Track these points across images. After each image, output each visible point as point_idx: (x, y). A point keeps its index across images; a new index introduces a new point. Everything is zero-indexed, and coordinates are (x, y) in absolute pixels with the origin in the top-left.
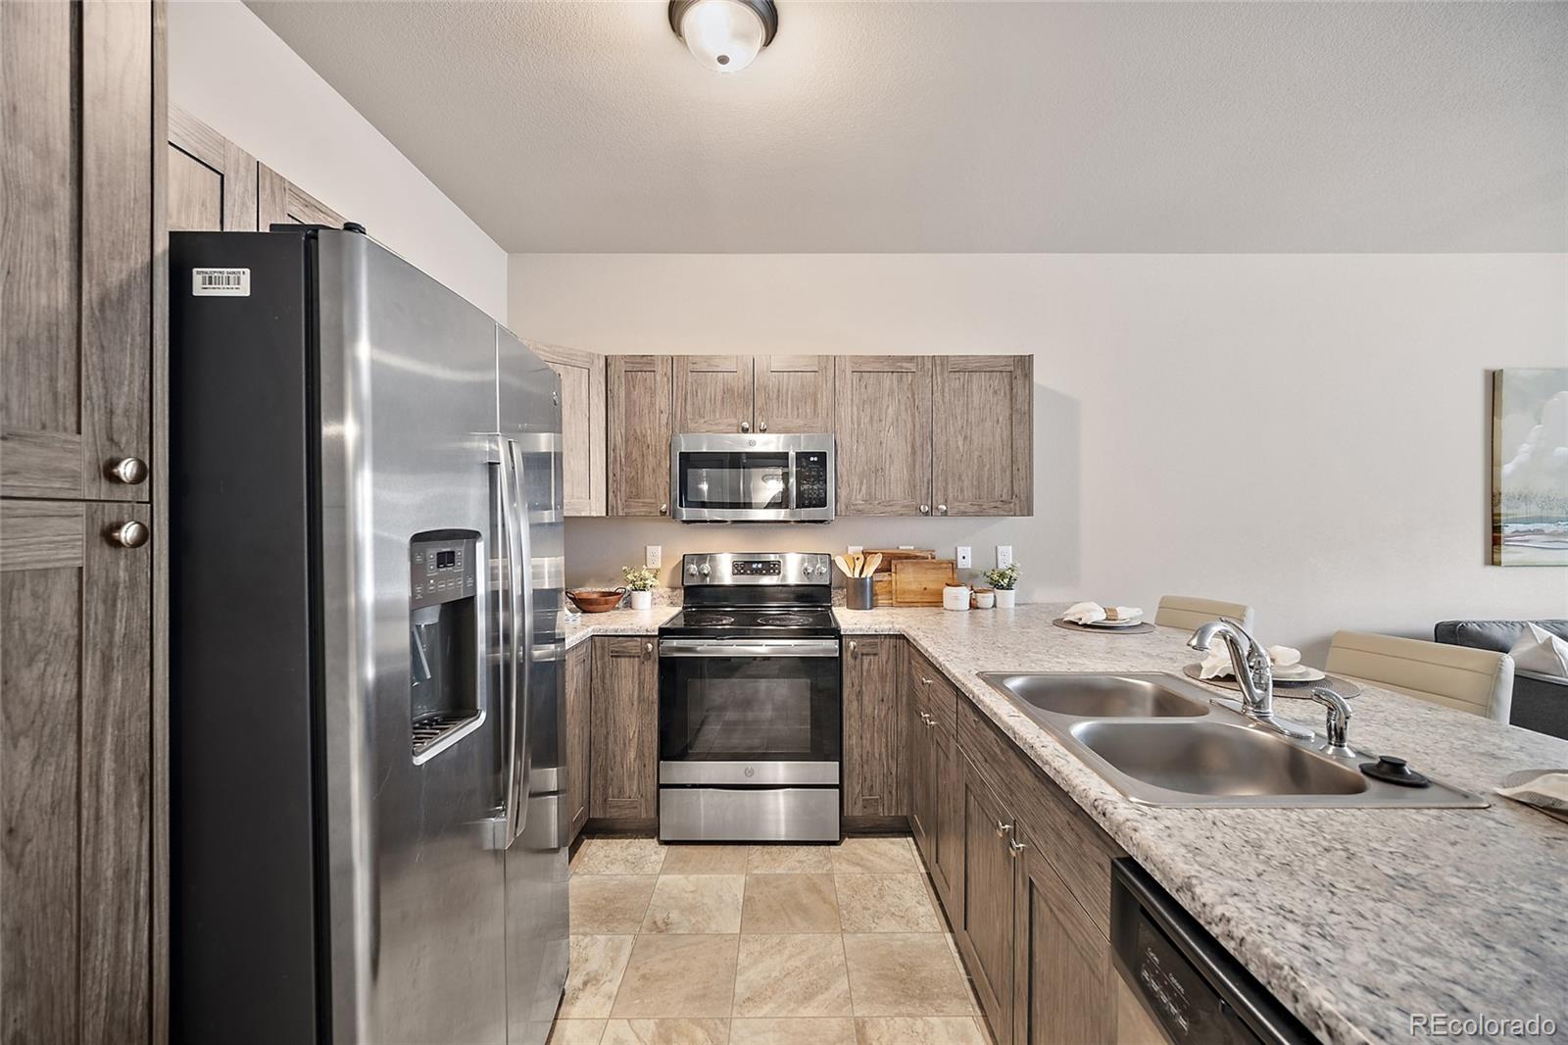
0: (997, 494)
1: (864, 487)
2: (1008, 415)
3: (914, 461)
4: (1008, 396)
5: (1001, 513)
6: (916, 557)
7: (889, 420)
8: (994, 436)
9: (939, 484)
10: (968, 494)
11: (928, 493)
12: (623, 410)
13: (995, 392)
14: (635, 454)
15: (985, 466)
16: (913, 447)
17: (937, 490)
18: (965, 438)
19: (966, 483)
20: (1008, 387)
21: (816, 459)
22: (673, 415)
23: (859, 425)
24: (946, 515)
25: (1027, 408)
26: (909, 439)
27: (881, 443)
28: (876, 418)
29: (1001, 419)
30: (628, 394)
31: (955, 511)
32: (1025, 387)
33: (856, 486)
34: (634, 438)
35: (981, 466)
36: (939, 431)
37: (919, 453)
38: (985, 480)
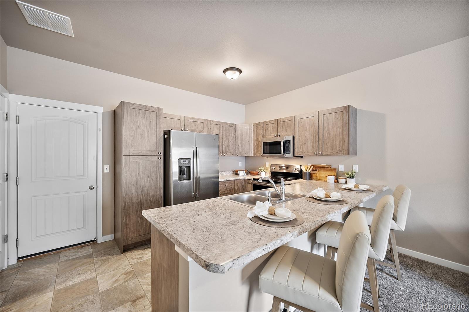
0: (338, 148)
1: (301, 148)
2: (341, 125)
3: (313, 141)
4: (341, 119)
5: (339, 154)
6: (325, 167)
7: (307, 130)
8: (337, 132)
9: (320, 146)
10: (329, 149)
11: (317, 149)
12: (255, 134)
13: (337, 118)
14: (258, 143)
15: (334, 141)
16: (313, 137)
17: (320, 148)
18: (328, 133)
19: (328, 146)
20: (341, 116)
21: (288, 142)
22: (263, 134)
23: (300, 132)
24: (322, 155)
25: (347, 122)
26: (312, 135)
27: (305, 137)
28: (304, 130)
29: (339, 126)
30: (256, 131)
31: (325, 154)
32: (347, 115)
33: (299, 148)
34: (257, 140)
35: (333, 141)
36: (320, 132)
37: (315, 138)
38: (334, 145)
